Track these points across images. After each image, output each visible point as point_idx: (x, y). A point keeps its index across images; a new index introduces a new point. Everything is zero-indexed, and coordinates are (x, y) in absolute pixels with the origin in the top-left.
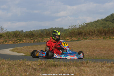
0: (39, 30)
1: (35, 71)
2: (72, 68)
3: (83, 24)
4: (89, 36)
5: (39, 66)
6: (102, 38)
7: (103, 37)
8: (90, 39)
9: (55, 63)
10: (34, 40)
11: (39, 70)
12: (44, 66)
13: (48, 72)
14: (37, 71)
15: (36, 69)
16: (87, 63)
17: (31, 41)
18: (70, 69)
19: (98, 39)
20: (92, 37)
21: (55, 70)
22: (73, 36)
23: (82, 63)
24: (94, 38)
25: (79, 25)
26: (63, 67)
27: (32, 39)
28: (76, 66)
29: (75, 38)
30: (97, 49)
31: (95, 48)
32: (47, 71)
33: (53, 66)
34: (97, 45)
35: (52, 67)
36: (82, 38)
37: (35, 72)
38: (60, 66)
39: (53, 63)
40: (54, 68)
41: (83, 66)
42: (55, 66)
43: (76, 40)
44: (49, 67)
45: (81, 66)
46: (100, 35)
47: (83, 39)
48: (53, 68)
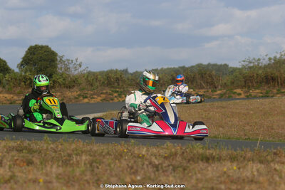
0: (168, 69)
1: (158, 170)
2: (249, 167)
3: (278, 56)
9: (208, 152)
11: (167, 168)
12: (179, 158)
13: (190, 174)
14: (161, 171)
15: (160, 166)
18: (244, 167)
21: (208, 170)
22: (253, 86)
23: (275, 154)
25: (270, 59)
26: (229, 164)
28: (261, 162)
29: (257, 91)
32: (186, 172)
33: (202, 160)
35: (200, 162)
36: (275, 91)
37: (157, 173)
38: (219, 159)
39: (201, 151)
40: (206, 165)
41: (278, 162)
42: (207, 159)
43: (261, 95)
44: (191, 162)
45: (272, 161)
47: (277, 93)
48: (202, 165)
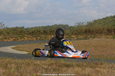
2: (87, 69)
4: (97, 34)
5: (49, 65)
6: (111, 37)
7: (113, 36)
8: (98, 38)
10: (37, 38)
11: (50, 70)
14: (48, 71)
15: (47, 69)
16: (101, 64)
17: (33, 38)
18: (84, 69)
19: (107, 38)
20: (100, 36)
21: (69, 71)
23: (96, 64)
24: (103, 37)
26: (77, 68)
27: (34, 37)
28: (91, 67)
29: (81, 36)
30: (108, 49)
31: (104, 47)
32: (59, 71)
33: (65, 66)
34: (107, 45)
36: (89, 36)
38: (72, 66)
42: (67, 66)
43: (83, 38)
44: (61, 67)
45: (96, 67)
46: (109, 34)
47: (90, 37)
48: (65, 68)
